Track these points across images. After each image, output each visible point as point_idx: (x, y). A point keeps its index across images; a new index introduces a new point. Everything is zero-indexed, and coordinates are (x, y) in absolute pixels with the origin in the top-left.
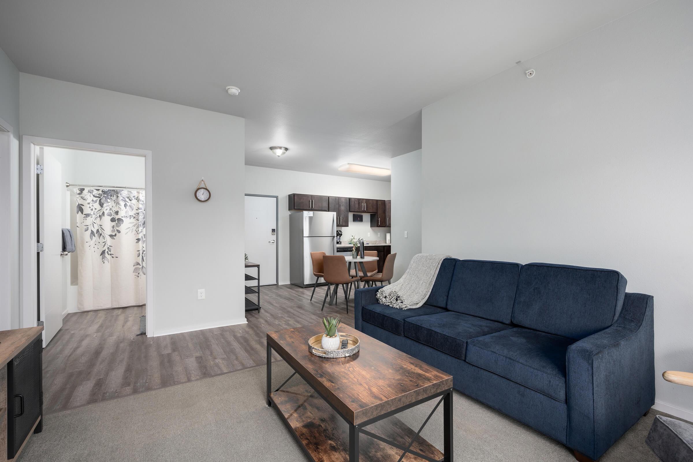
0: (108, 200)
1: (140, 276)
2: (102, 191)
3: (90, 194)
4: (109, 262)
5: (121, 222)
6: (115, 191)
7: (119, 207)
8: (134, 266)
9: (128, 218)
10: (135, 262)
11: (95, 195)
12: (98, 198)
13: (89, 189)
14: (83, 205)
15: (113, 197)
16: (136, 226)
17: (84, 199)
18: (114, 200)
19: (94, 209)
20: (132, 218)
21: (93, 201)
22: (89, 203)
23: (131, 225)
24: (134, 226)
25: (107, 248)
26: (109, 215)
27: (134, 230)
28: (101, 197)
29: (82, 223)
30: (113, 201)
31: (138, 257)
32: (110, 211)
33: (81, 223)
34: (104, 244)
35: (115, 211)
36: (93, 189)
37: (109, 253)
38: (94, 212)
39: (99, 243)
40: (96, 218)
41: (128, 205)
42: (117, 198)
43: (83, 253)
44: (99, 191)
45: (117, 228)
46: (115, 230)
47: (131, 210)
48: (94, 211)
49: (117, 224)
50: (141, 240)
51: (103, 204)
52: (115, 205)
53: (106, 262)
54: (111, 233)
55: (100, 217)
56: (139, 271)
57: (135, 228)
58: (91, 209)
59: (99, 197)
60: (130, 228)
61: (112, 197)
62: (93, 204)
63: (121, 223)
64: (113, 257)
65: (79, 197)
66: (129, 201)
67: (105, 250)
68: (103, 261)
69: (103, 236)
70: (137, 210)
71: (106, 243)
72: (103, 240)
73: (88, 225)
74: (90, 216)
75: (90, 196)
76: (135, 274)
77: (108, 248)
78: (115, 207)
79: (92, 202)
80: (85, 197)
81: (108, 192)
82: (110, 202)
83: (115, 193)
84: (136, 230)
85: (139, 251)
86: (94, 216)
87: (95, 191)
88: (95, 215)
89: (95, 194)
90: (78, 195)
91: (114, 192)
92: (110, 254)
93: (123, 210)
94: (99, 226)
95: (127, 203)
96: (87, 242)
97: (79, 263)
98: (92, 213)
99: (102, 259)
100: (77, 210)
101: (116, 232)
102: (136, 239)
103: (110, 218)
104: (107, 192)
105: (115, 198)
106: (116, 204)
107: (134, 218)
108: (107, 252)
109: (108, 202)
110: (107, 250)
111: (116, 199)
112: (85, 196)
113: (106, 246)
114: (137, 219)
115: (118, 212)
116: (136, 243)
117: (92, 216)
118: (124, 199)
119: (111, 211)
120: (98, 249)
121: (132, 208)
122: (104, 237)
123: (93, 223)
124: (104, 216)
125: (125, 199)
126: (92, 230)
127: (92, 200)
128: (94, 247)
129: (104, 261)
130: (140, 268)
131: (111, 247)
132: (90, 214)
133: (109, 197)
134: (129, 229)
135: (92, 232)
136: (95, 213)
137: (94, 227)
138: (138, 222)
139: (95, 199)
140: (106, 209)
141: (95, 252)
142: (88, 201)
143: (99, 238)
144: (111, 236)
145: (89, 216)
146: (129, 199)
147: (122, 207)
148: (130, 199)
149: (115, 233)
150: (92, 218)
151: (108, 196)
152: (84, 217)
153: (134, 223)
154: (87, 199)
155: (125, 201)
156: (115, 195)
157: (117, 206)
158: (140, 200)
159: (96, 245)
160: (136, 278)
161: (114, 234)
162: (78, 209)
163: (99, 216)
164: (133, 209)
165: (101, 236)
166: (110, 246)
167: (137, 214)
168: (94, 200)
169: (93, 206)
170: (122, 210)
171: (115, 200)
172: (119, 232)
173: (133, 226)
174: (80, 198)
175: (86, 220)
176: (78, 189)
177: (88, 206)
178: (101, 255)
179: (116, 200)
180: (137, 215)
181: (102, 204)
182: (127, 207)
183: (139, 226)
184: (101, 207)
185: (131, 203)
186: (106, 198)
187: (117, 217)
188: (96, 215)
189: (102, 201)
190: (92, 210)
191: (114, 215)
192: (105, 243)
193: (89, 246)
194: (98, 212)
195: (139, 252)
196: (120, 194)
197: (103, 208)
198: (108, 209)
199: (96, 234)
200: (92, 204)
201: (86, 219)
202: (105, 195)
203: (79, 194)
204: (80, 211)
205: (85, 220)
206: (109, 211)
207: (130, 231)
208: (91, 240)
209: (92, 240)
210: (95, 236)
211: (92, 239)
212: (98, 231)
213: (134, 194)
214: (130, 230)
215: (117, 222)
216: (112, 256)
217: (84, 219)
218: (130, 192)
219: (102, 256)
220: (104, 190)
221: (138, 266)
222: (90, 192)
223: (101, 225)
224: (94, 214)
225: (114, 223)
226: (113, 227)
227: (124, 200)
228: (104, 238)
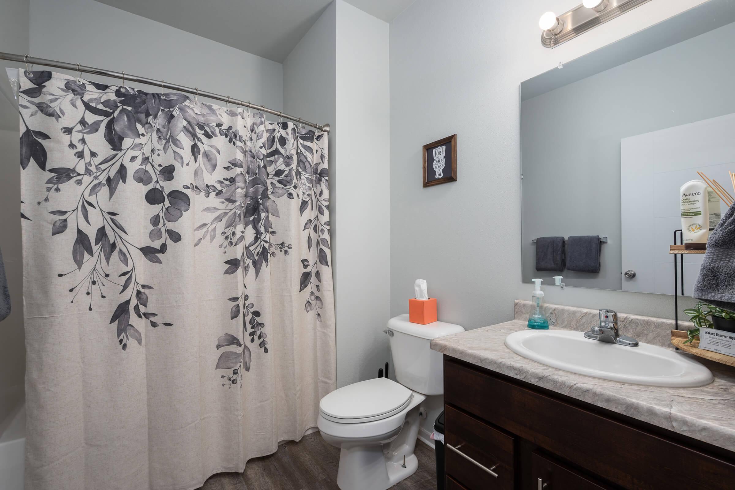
0: (139, 126)
1: (238, 381)
2: (118, 93)
3: (71, 96)
4: (140, 343)
5: (183, 206)
6: (163, 98)
7: (174, 152)
8: (218, 347)
9: (203, 194)
10: (222, 334)
11: (93, 105)
12: (101, 118)
13: (72, 78)
14: (46, 137)
15: (155, 117)
16: (225, 220)
17: (50, 111)
18: (158, 130)
19: (87, 154)
20: (213, 194)
21: (83, 122)
22: (68, 131)
23: (209, 217)
24: (219, 219)
25: (135, 292)
26: (140, 180)
27: (219, 232)
28: (113, 113)
29: (44, 203)
30: (154, 133)
31: (232, 318)
32: (144, 167)
33: (39, 203)
34: (126, 281)
35: (160, 165)
36: (85, 82)
37: (142, 309)
38: (90, 164)
39: (107, 276)
40: (95, 186)
41: (202, 151)
42: (169, 122)
43: (45, 318)
44: (108, 90)
45: (170, 226)
46: (163, 231)
47: (209, 168)
48: (87, 161)
49: (167, 209)
50: (242, 263)
51: (121, 139)
52: (161, 148)
53: (131, 343)
54: (150, 240)
55: (109, 186)
56: (236, 363)
57: (221, 227)
58: (75, 151)
59: (106, 114)
60: (205, 225)
61: (150, 118)
62: (85, 136)
63: (183, 209)
64: (154, 325)
65: (28, 104)
66: (203, 138)
67: (128, 302)
68: (121, 341)
69: (121, 251)
70: (227, 168)
71: (130, 277)
72: (123, 265)
73: (64, 213)
74: (72, 177)
75: (74, 105)
76: (221, 372)
77: (139, 293)
78: (162, 153)
79: (79, 127)
80: (52, 105)
81: (138, 100)
82: (143, 135)
83: (160, 104)
84: (224, 233)
85: (236, 299)
86: (87, 179)
87: (90, 87)
88: (91, 178)
89: (91, 100)
90: (25, 96)
91: (157, 101)
92: (144, 314)
93: (187, 165)
94: (108, 217)
95: (199, 144)
96: (60, 275)
97: (31, 355)
98: (81, 169)
99: (119, 336)
100: (21, 155)
101: (165, 238)
102: (227, 262)
103: (144, 189)
104: (134, 97)
105: (160, 121)
106: (164, 142)
107: (217, 194)
108: (136, 308)
109: (138, 135)
110: (134, 302)
111: (164, 127)
112: (51, 101)
113: (131, 286)
114: (227, 195)
115: (174, 169)
116: (226, 272)
117: (79, 178)
118: (191, 129)
119: (149, 168)
120: (103, 297)
121: (213, 162)
122: (125, 255)
123: (83, 205)
124: (124, 182)
125: (193, 128)
126: (79, 232)
127: (79, 119)
128: (88, 294)
129: (124, 342)
130: (237, 355)
131: (146, 291)
132: (73, 171)
133: (143, 116)
134: (205, 229)
135: (82, 238)
136: (93, 168)
137: (86, 218)
138: (231, 206)
139: (91, 118)
140: (133, 159)
141: (90, 309)
142: (67, 121)
143: (108, 259)
144: (148, 252)
145: (70, 178)
146: (203, 132)
147: (186, 153)
148: (206, 131)
149: (162, 241)
150: (78, 186)
151: (137, 112)
152: (49, 181)
153: (217, 209)
154: (63, 113)
155: (194, 136)
156: (160, 113)
157: (170, 151)
158: (238, 137)
159: (94, 283)
160: (226, 387)
161: (157, 245)
162: (24, 149)
163: (104, 182)
164: (214, 167)
165: (115, 254)
166: (143, 286)
167: (227, 183)
168: (86, 119)
169: (83, 141)
170: (185, 165)
171: (162, 129)
172: (176, 237)
173: (216, 219)
174: (34, 108)
175: (58, 194)
176: (25, 73)
177: (66, 139)
178: (112, 321)
179: (165, 130)
180: (228, 186)
181: (116, 140)
182: (200, 158)
183: (237, 219)
184: (114, 149)
185: (211, 146)
186: (133, 119)
187: (168, 187)
188: (96, 178)
189: (118, 127)
190: (80, 155)
191: (157, 182)
192: (129, 274)
193: (71, 290)
194: (103, 167)
195: (236, 303)
196: (181, 109)
197: (120, 154)
198: (139, 160)
199: (96, 244)
200: (80, 136)
201: (57, 190)
202: (130, 109)
203: (28, 92)
204: (32, 159)
205: (53, 190)
206: (141, 165)
207: (208, 237)
208: (77, 267)
209: (80, 268)
210: (91, 253)
211: (79, 263)
212: (102, 232)
213: (219, 117)
214: (207, 231)
215: (167, 203)
216: (152, 319)
217: (49, 189)
218: (210, 108)
219: (117, 322)
220: (123, 90)
221: (233, 348)
222: (74, 91)
223: (115, 214)
224: (88, 172)
225: (156, 209)
226: (155, 221)
227: (190, 132)
228: (125, 261)
